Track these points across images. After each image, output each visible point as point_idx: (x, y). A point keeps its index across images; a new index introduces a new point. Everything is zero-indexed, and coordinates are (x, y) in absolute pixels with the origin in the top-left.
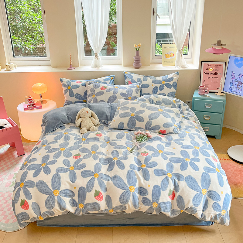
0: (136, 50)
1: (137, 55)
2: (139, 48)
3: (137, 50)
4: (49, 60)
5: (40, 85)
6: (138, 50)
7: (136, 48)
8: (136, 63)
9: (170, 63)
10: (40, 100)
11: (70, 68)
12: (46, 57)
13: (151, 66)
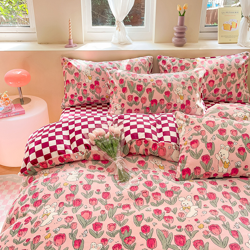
0: (179, 14)
1: (182, 24)
2: (184, 12)
3: (181, 16)
4: (33, 31)
5: (19, 73)
6: (183, 15)
7: (180, 13)
8: (178, 37)
9: (230, 39)
10: (18, 97)
11: (69, 45)
12: (29, 27)
13: (200, 43)
